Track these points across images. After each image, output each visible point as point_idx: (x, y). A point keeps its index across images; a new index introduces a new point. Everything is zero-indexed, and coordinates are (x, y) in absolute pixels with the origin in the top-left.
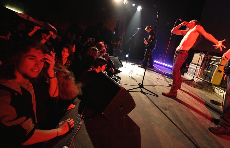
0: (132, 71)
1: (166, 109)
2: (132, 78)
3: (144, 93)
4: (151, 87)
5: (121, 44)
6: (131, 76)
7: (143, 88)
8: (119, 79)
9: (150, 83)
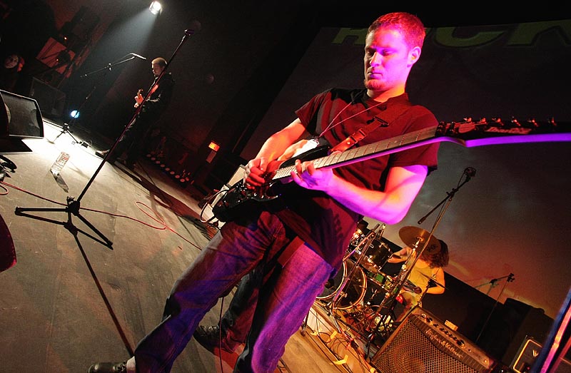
0: (65, 158)
1: (115, 285)
2: (56, 178)
3: (73, 230)
4: (105, 217)
5: (68, 76)
6: (55, 172)
7: (77, 214)
8: (8, 170)
9: (105, 207)
